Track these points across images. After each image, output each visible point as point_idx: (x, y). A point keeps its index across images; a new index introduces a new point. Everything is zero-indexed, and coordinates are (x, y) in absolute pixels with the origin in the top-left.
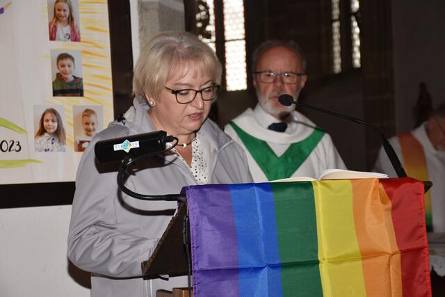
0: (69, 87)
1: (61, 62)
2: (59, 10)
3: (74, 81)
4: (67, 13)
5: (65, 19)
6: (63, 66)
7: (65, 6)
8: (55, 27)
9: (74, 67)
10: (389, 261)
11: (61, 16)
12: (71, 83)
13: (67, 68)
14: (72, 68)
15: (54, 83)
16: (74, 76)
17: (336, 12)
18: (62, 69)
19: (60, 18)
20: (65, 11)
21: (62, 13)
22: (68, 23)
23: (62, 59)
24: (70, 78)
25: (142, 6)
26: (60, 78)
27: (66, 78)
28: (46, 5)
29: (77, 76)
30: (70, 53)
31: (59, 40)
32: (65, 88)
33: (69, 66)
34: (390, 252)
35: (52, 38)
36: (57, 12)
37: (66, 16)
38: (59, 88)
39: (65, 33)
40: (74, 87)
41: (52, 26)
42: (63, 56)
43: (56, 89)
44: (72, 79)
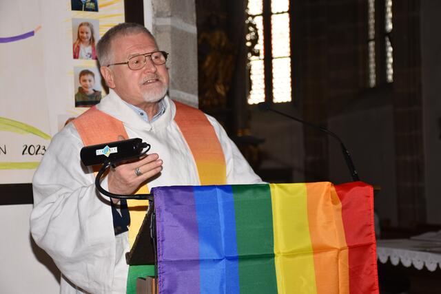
0: (89, 99)
1: (83, 77)
2: (82, 33)
3: (94, 94)
4: (90, 35)
5: (87, 40)
6: (85, 81)
7: (88, 29)
8: (78, 47)
9: (95, 82)
10: (338, 256)
11: (84, 38)
12: (91, 96)
13: (88, 83)
14: (92, 83)
15: (76, 96)
16: (94, 90)
17: (372, 33)
18: (84, 83)
19: (83, 40)
20: (87, 33)
21: (85, 35)
22: (90, 44)
23: (84, 75)
24: (91, 92)
25: (156, 29)
26: (81, 91)
27: (87, 92)
28: (71, 29)
29: (96, 89)
30: (90, 70)
31: (82, 58)
32: (86, 100)
33: (90, 81)
34: (339, 247)
35: (76, 57)
36: (81, 34)
37: (88, 38)
38: (80, 100)
39: (87, 52)
40: (94, 99)
41: (76, 46)
42: (85, 73)
43: (78, 100)
44: (93, 92)
